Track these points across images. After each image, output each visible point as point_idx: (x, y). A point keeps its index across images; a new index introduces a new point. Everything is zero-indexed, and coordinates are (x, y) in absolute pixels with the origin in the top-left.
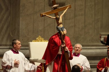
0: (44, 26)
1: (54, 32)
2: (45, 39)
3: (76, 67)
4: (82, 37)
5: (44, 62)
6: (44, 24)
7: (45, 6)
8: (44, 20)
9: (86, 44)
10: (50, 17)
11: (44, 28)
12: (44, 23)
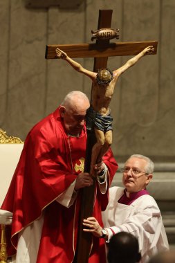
0: (8, 85)
1: (45, 107)
2: (11, 135)
3: (125, 240)
4: (150, 124)
5: (8, 218)
6: (8, 76)
7: (10, 7)
8: (8, 61)
9: (164, 152)
10: (77, 69)
11: (8, 90)
12: (8, 71)
